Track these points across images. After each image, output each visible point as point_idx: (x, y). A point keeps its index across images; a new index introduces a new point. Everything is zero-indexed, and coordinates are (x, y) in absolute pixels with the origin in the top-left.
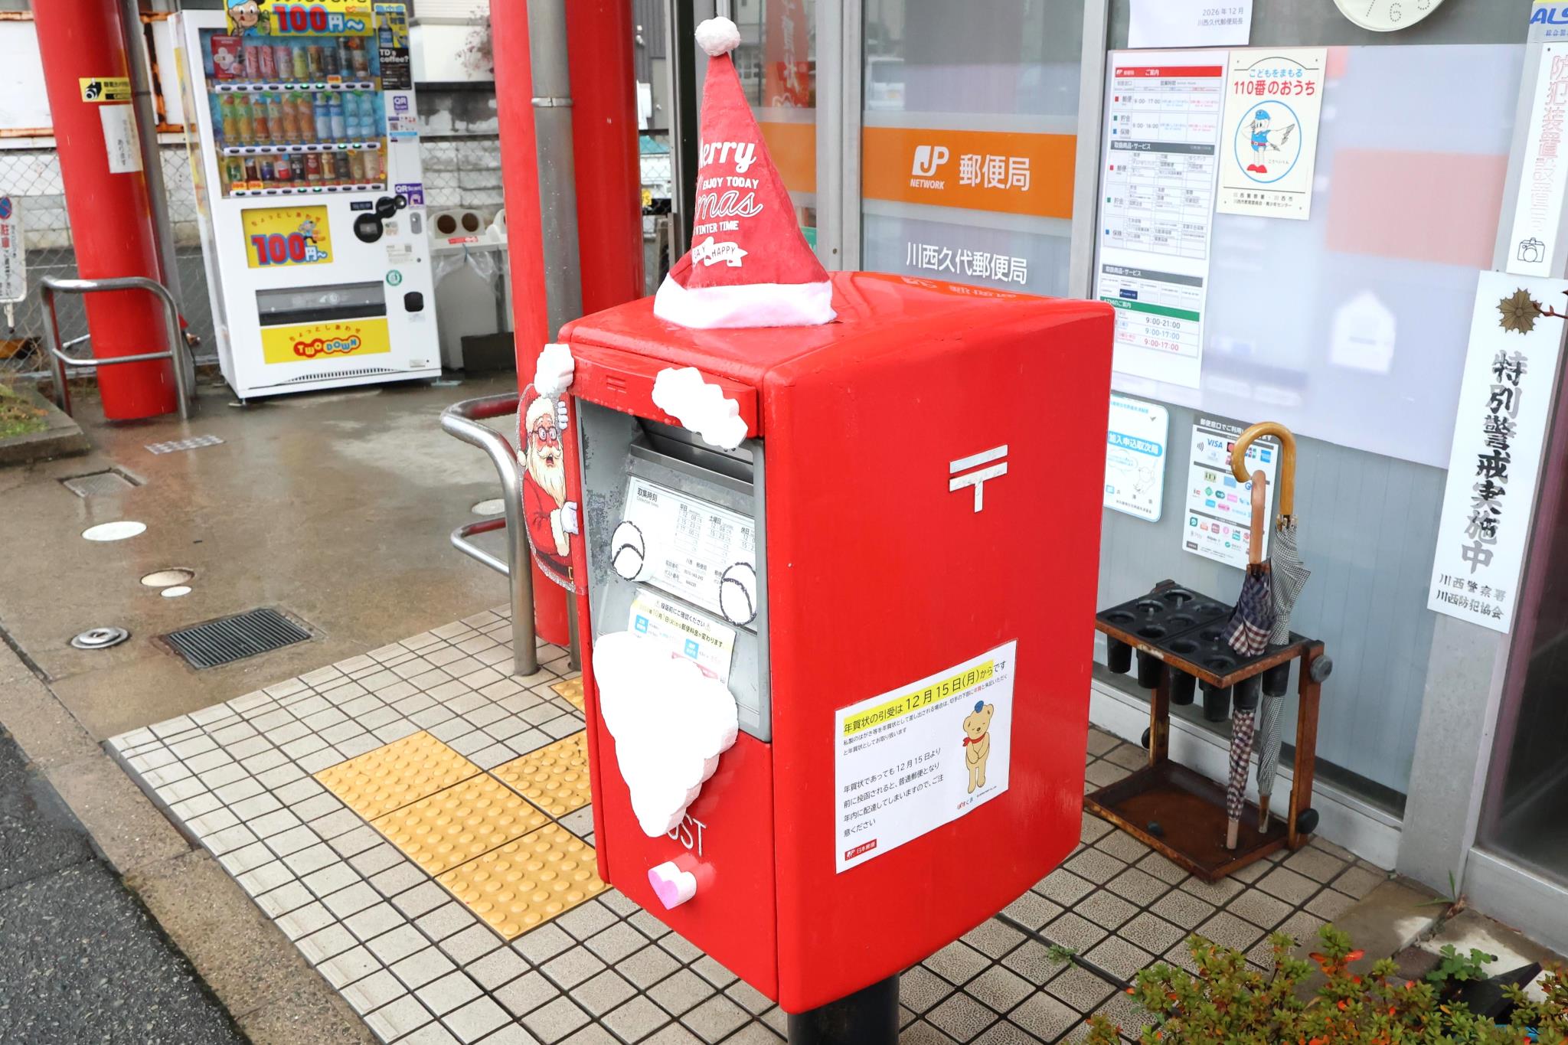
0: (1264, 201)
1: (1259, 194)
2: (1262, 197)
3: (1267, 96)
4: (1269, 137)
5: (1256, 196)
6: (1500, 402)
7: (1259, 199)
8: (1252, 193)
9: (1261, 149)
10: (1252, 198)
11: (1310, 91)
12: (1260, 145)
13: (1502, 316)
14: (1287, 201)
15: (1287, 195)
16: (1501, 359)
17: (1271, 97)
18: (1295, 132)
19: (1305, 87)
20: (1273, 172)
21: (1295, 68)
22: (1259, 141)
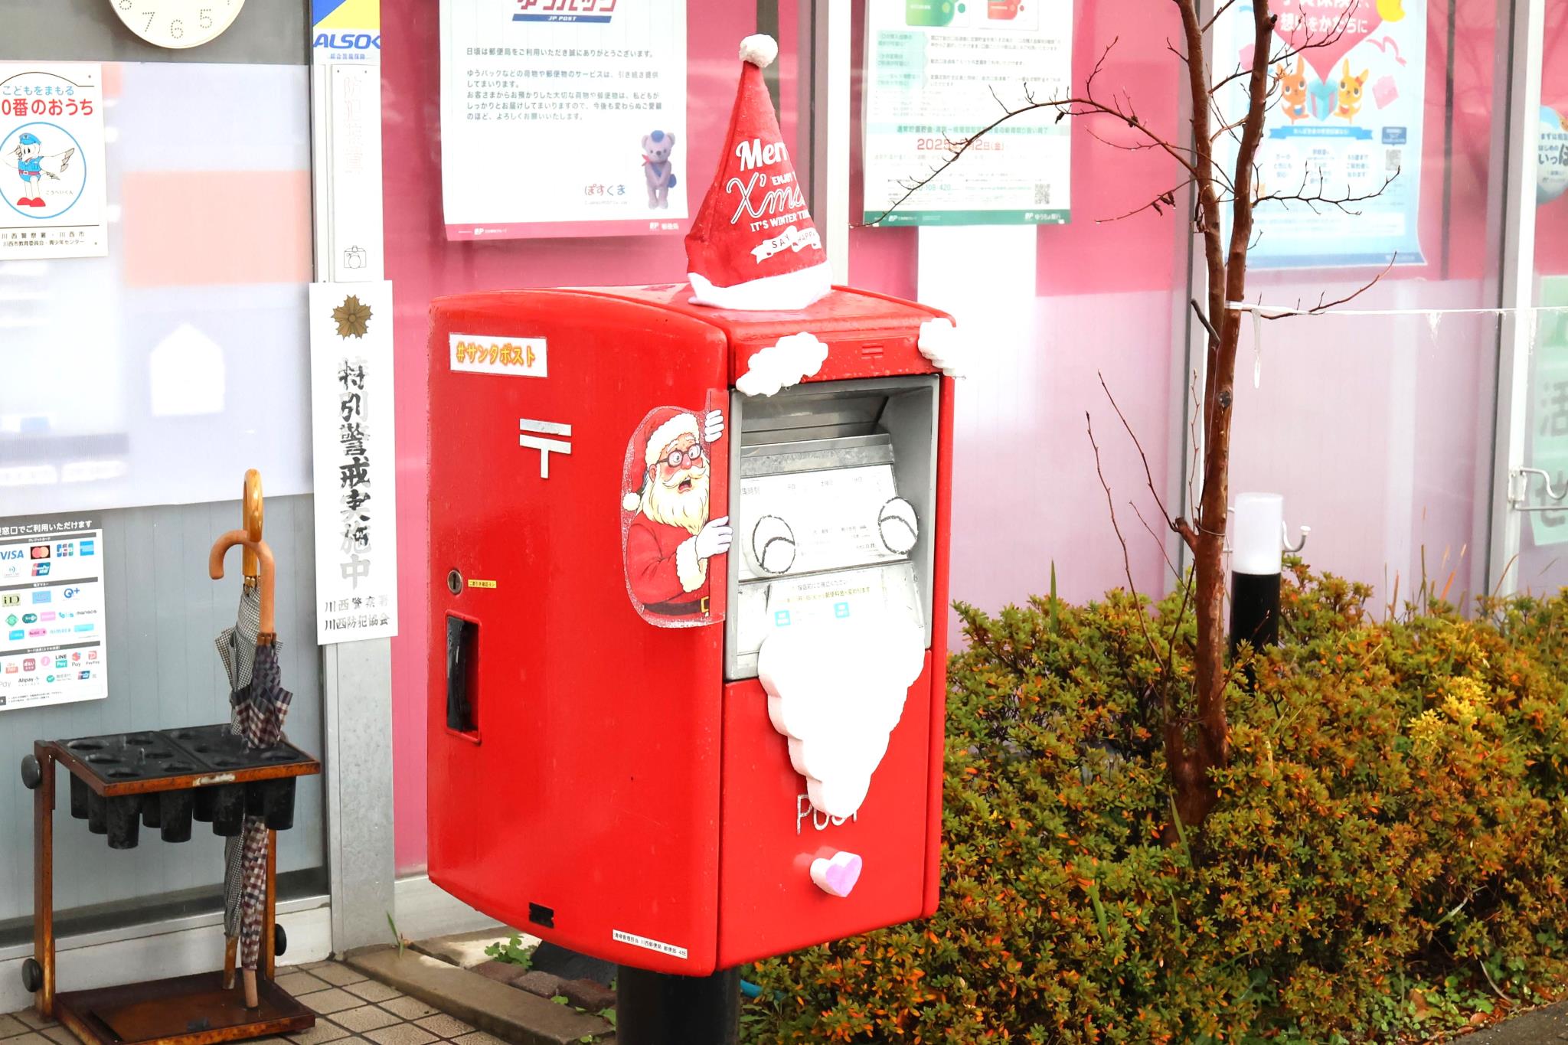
0: (46, 240)
1: (39, 232)
2: (43, 235)
3: (30, 116)
4: (42, 163)
5: (33, 235)
6: (351, 410)
7: (38, 238)
8: (28, 232)
9: (34, 179)
10: (29, 238)
11: (87, 110)
12: (32, 173)
13: (337, 325)
14: (77, 237)
15: (76, 230)
16: (344, 368)
17: (37, 117)
18: (76, 156)
19: (80, 106)
20: (52, 205)
21: (64, 85)
22: (30, 170)
